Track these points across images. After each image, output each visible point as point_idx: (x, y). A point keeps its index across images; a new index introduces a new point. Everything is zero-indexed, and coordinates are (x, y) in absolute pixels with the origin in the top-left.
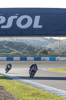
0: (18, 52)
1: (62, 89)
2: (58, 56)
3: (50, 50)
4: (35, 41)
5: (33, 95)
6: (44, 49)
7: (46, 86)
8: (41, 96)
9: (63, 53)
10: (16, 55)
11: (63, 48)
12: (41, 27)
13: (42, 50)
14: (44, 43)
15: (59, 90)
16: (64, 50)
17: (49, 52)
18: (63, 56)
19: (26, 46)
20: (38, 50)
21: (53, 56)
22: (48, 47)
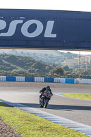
0: (23, 70)
1: (81, 122)
2: (77, 77)
3: (66, 68)
4: (46, 55)
5: (41, 128)
6: (58, 67)
7: (58, 117)
8: (52, 131)
9: (84, 73)
10: (20, 74)
11: (85, 67)
12: (55, 36)
13: (55, 69)
14: (58, 59)
15: (77, 123)
16: (86, 69)
17: (65, 72)
18: (85, 77)
19: (34, 61)
20: (50, 68)
21: (71, 76)
22: (64, 64)
